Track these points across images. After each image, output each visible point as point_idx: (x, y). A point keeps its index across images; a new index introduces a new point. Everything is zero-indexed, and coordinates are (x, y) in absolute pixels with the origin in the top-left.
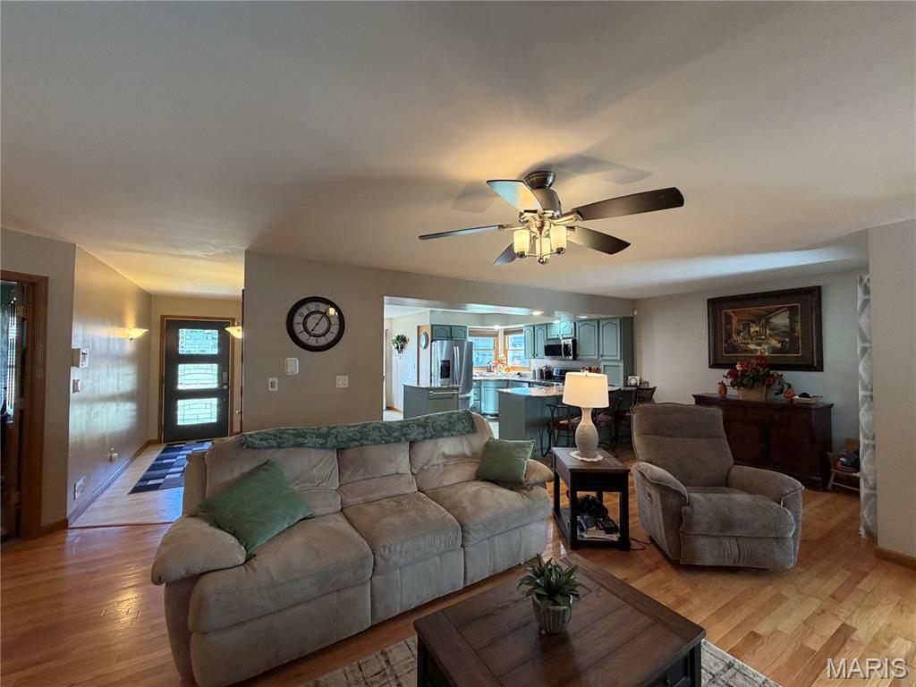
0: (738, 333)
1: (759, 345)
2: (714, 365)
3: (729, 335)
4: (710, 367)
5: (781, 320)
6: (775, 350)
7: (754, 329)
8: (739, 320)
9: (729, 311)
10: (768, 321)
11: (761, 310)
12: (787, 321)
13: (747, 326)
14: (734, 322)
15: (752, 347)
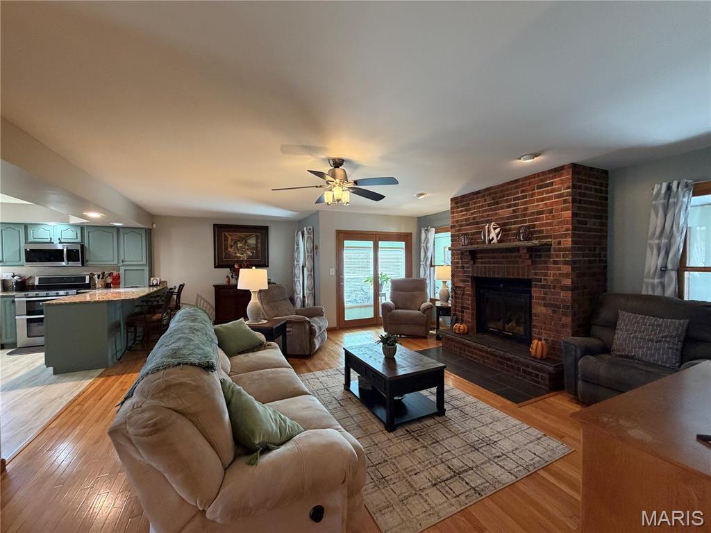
0: (231, 247)
1: (242, 254)
2: (218, 265)
3: (226, 249)
4: (215, 267)
5: (252, 241)
6: (249, 257)
7: (239, 245)
8: (232, 239)
9: (226, 234)
10: (246, 242)
11: (242, 235)
12: (254, 242)
13: (236, 243)
14: (229, 240)
15: (238, 255)
